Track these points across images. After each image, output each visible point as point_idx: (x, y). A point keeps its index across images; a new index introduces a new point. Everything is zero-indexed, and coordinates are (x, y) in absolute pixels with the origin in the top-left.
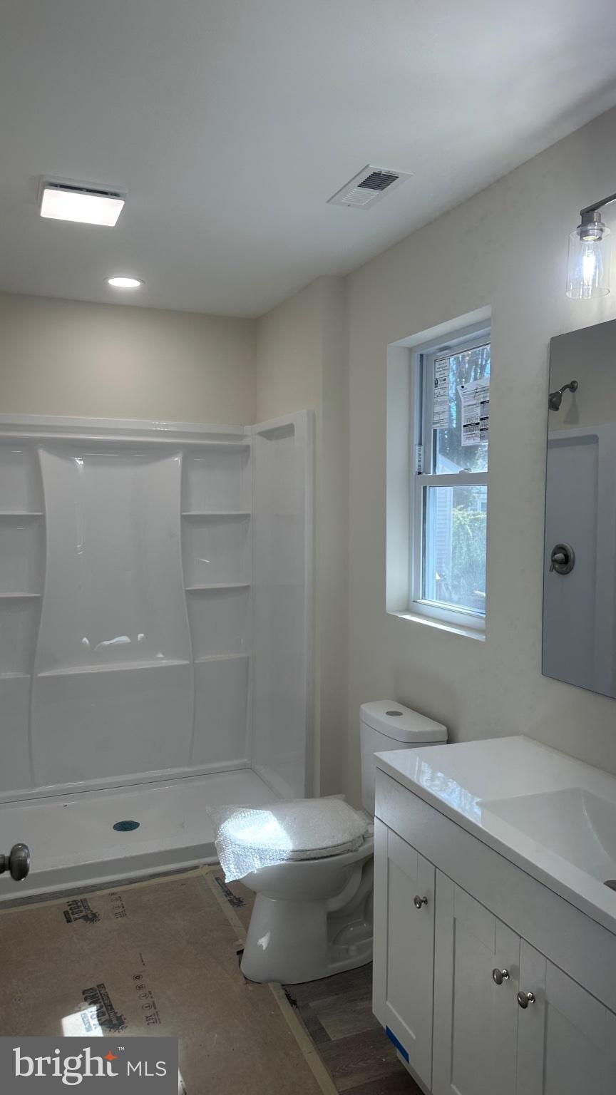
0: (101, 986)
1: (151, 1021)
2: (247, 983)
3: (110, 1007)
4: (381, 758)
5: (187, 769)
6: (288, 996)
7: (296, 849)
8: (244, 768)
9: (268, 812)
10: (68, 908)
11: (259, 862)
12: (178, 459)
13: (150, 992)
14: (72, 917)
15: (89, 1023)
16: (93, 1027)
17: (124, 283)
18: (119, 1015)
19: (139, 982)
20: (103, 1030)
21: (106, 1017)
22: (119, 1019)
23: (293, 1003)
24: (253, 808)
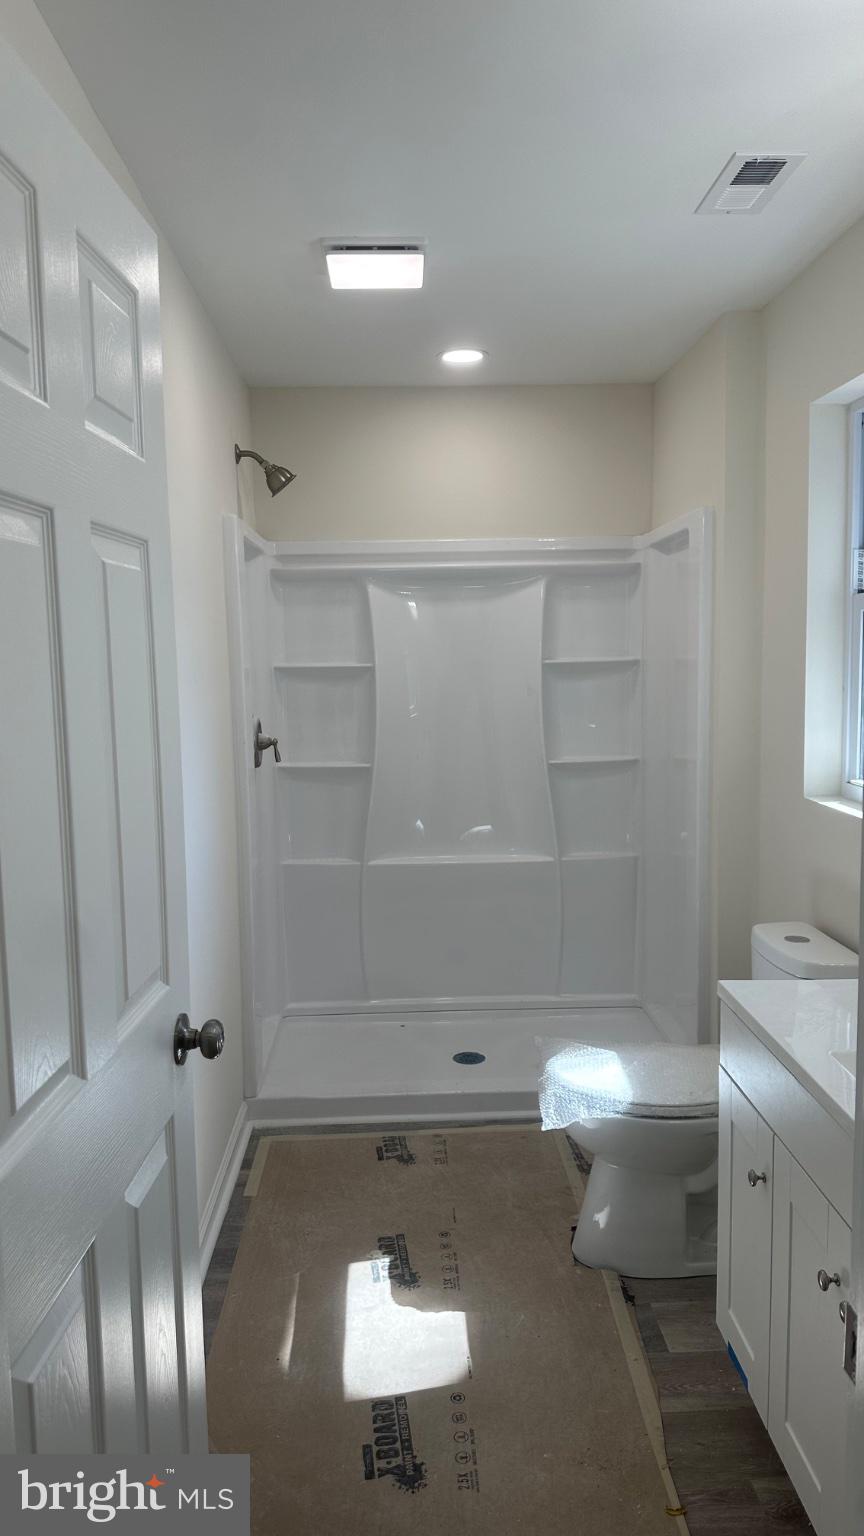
0: (401, 1236)
1: (449, 1285)
2: (575, 1265)
3: (405, 1261)
4: (725, 987)
5: (553, 998)
6: (624, 1290)
7: (636, 1101)
8: (635, 1006)
9: (613, 1053)
10: (382, 1144)
11: (586, 1111)
12: (538, 590)
13: (455, 1254)
14: (385, 1154)
15: (378, 1273)
16: (381, 1279)
17: (462, 358)
18: (414, 1271)
19: (445, 1240)
20: (392, 1283)
21: (399, 1271)
22: (413, 1275)
23: (629, 1298)
24: (593, 1045)
